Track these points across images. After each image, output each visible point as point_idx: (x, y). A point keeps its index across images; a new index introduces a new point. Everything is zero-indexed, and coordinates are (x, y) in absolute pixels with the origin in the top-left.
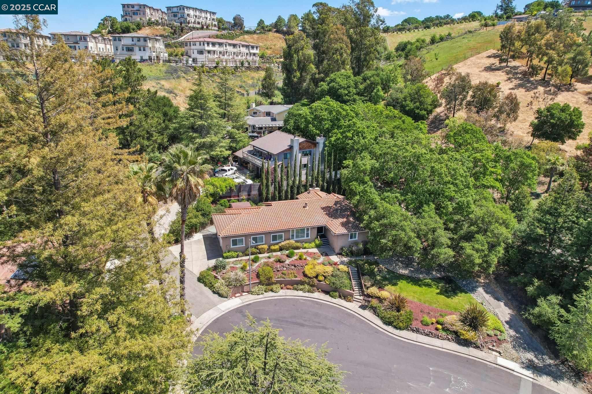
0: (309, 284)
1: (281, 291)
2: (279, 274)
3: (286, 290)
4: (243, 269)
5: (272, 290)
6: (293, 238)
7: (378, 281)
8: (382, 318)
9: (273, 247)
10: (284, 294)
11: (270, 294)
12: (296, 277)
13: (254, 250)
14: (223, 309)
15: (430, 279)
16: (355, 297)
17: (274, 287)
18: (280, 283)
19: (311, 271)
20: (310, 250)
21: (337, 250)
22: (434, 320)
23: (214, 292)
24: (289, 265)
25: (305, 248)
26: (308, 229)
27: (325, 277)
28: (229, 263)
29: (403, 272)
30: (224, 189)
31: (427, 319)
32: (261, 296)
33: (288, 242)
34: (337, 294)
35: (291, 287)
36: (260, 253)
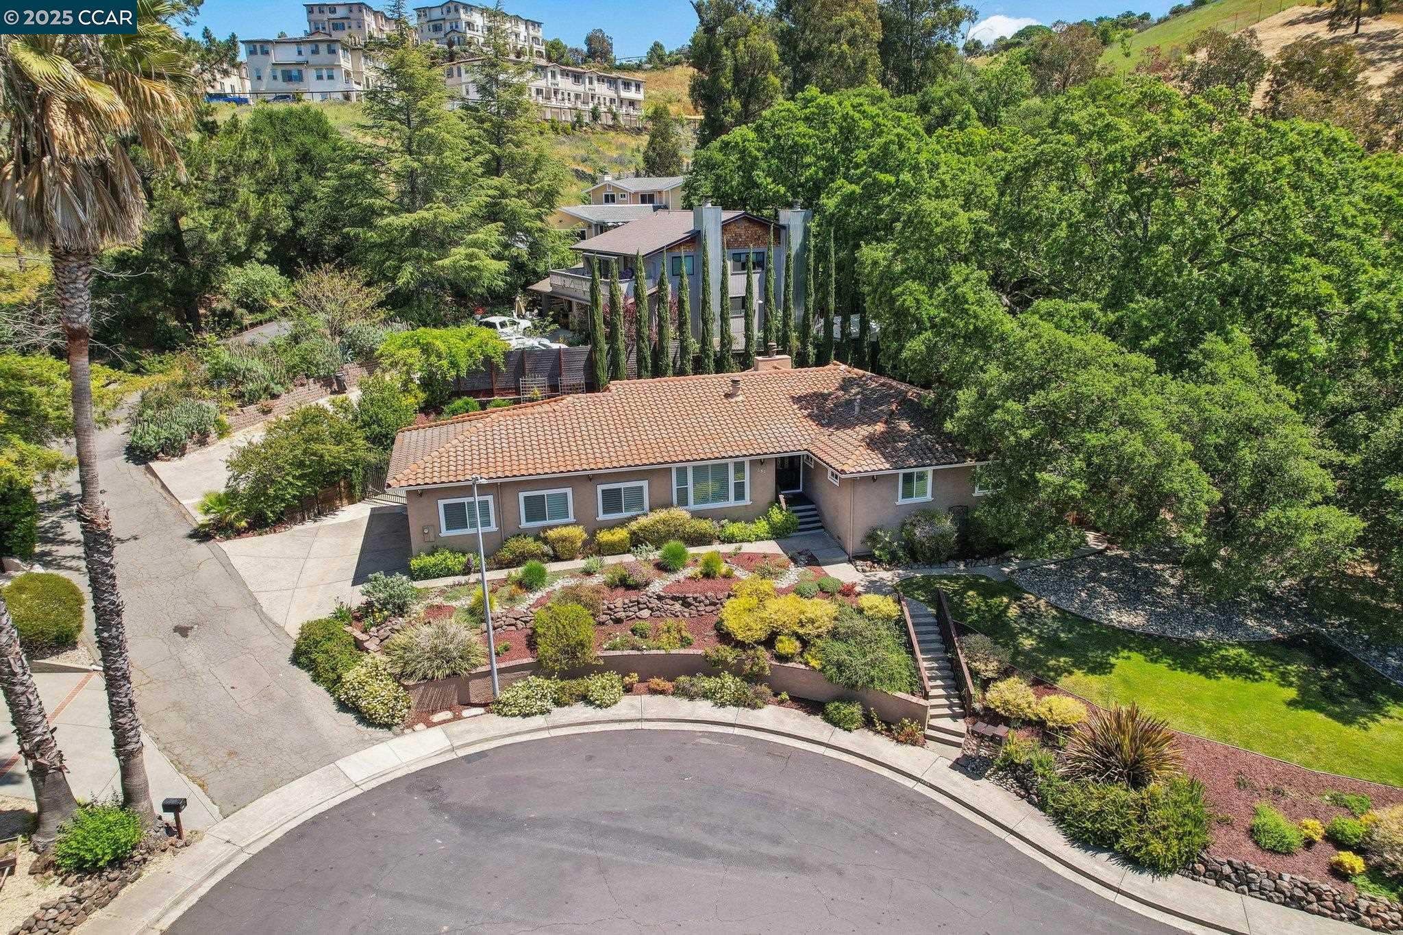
0: (737, 671)
1: (627, 700)
2: (621, 634)
3: (647, 698)
4: (477, 614)
5: (585, 699)
6: (683, 501)
7: (1026, 654)
8: (1060, 818)
9: (605, 537)
10: (633, 714)
11: (579, 712)
12: (685, 642)
13: (531, 545)
14: (356, 777)
15: (1240, 645)
16: (934, 722)
17: (595, 684)
18: (621, 667)
19: (747, 618)
20: (747, 548)
21: (853, 543)
22: (1313, 828)
23: (343, 706)
24: (660, 598)
25: (730, 540)
26: (739, 468)
27: (805, 643)
28: (420, 595)
29: (1125, 619)
30: (464, 364)
32: (538, 721)
33: (662, 514)
34: (856, 710)
35: (668, 685)
36: (556, 558)
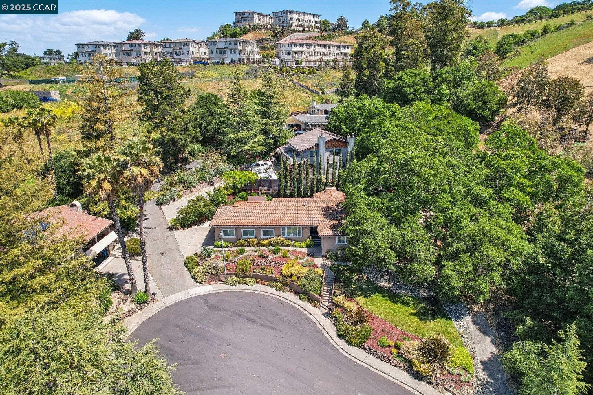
0: (282, 282)
1: (256, 285)
2: (259, 269)
3: (261, 285)
4: (227, 259)
5: (245, 283)
6: (283, 235)
7: (351, 290)
8: (339, 330)
9: (262, 242)
10: (255, 289)
11: (244, 286)
12: (273, 274)
13: (244, 242)
14: (191, 294)
15: (412, 297)
16: (323, 303)
17: (248, 280)
18: (255, 277)
19: (287, 270)
20: (298, 249)
21: (324, 252)
22: (392, 343)
23: (193, 277)
24: (270, 261)
25: (295, 246)
26: (299, 228)
27: (298, 278)
28: (214, 252)
29: (386, 285)
31: (385, 340)
32: (234, 287)
33: (277, 238)
34: (306, 297)
35: (266, 283)
36: (249, 246)
